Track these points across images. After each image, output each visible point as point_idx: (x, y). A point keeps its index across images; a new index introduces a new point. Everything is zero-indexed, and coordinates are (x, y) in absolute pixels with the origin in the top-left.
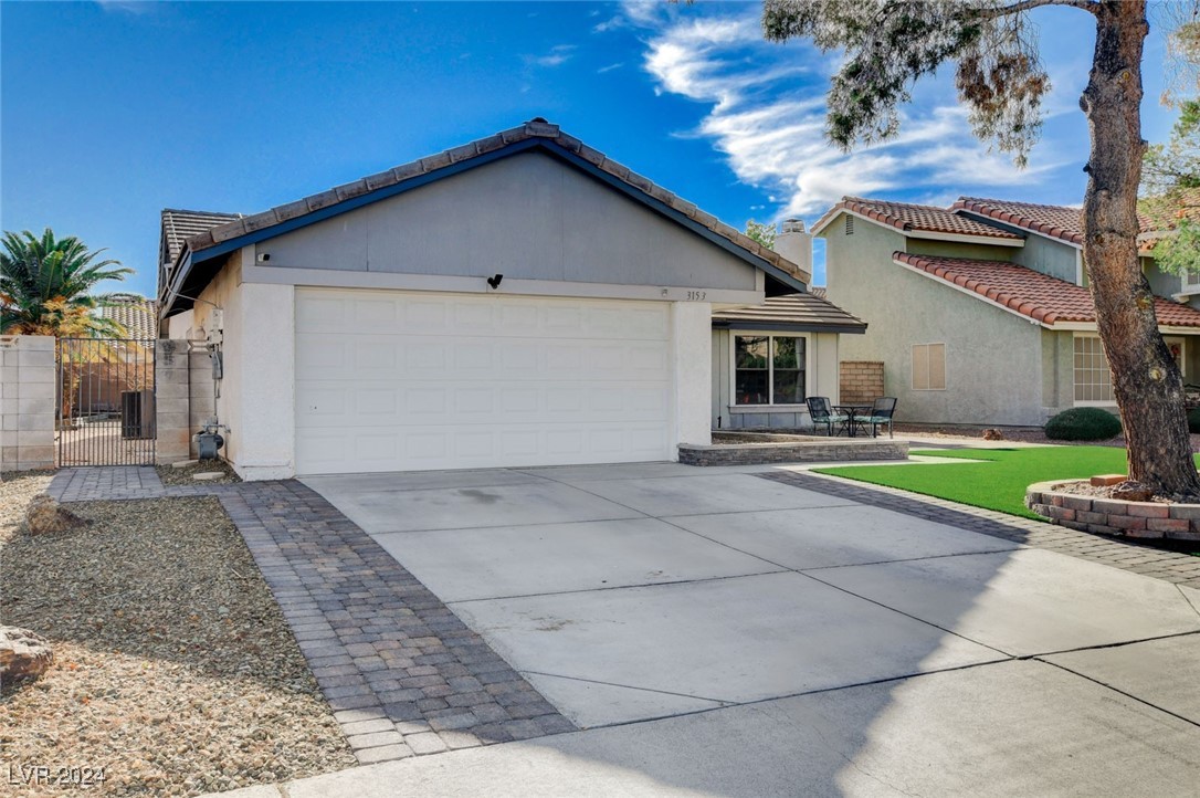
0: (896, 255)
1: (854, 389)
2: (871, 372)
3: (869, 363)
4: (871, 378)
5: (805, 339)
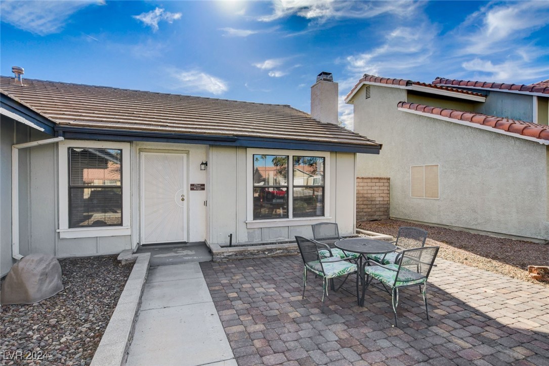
0: (401, 104)
1: (369, 195)
2: (382, 184)
3: (380, 179)
4: (381, 188)
5: (324, 158)
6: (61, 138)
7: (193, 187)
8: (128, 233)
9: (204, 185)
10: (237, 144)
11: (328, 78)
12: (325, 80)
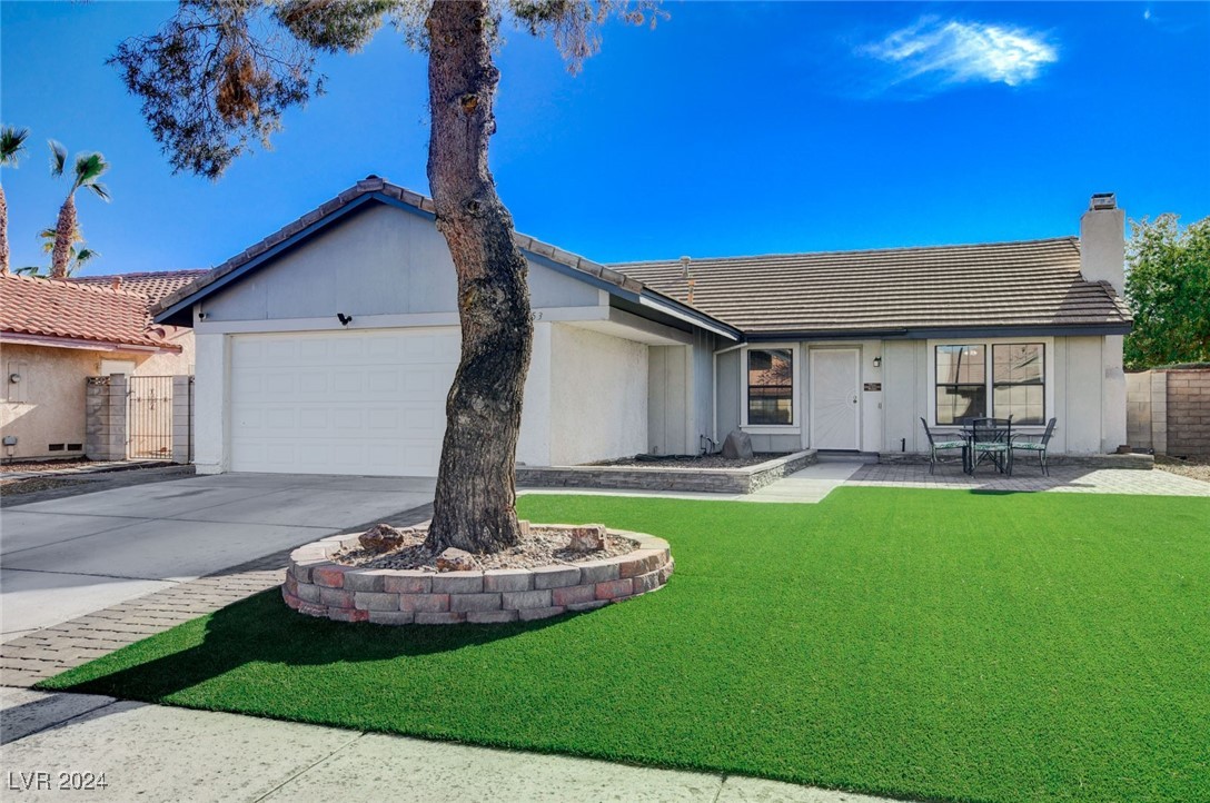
5: (1044, 344)
6: (746, 344)
7: (867, 387)
8: (797, 432)
9: (880, 385)
10: (908, 336)
11: (1106, 203)
12: (1097, 208)
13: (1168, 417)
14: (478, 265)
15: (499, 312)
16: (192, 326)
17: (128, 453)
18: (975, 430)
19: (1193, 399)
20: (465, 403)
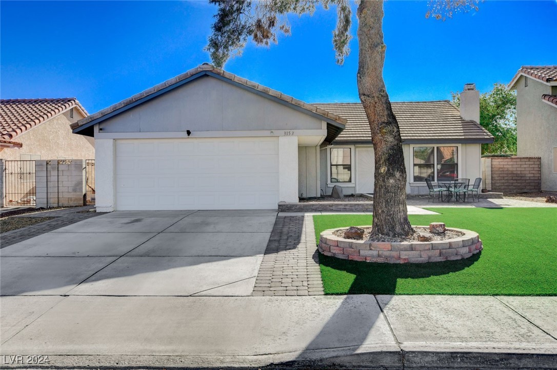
0: (544, 96)
2: (532, 163)
3: (530, 158)
4: (531, 166)
5: (457, 147)
8: (353, 185)
11: (472, 88)
12: (469, 90)
13: (492, 177)
14: (384, 116)
15: (395, 136)
16: (93, 137)
17: (5, 203)
18: (455, 183)
19: (501, 170)
20: (392, 174)
